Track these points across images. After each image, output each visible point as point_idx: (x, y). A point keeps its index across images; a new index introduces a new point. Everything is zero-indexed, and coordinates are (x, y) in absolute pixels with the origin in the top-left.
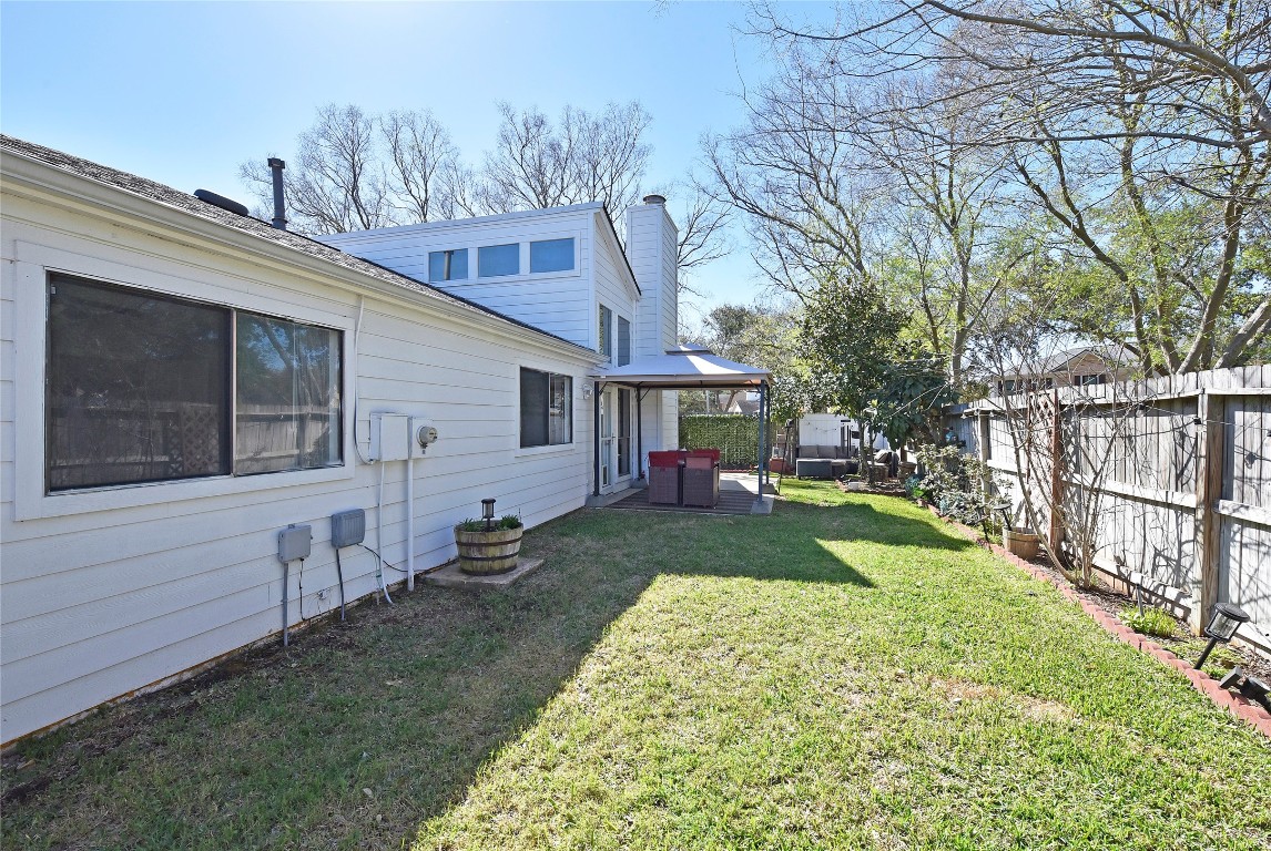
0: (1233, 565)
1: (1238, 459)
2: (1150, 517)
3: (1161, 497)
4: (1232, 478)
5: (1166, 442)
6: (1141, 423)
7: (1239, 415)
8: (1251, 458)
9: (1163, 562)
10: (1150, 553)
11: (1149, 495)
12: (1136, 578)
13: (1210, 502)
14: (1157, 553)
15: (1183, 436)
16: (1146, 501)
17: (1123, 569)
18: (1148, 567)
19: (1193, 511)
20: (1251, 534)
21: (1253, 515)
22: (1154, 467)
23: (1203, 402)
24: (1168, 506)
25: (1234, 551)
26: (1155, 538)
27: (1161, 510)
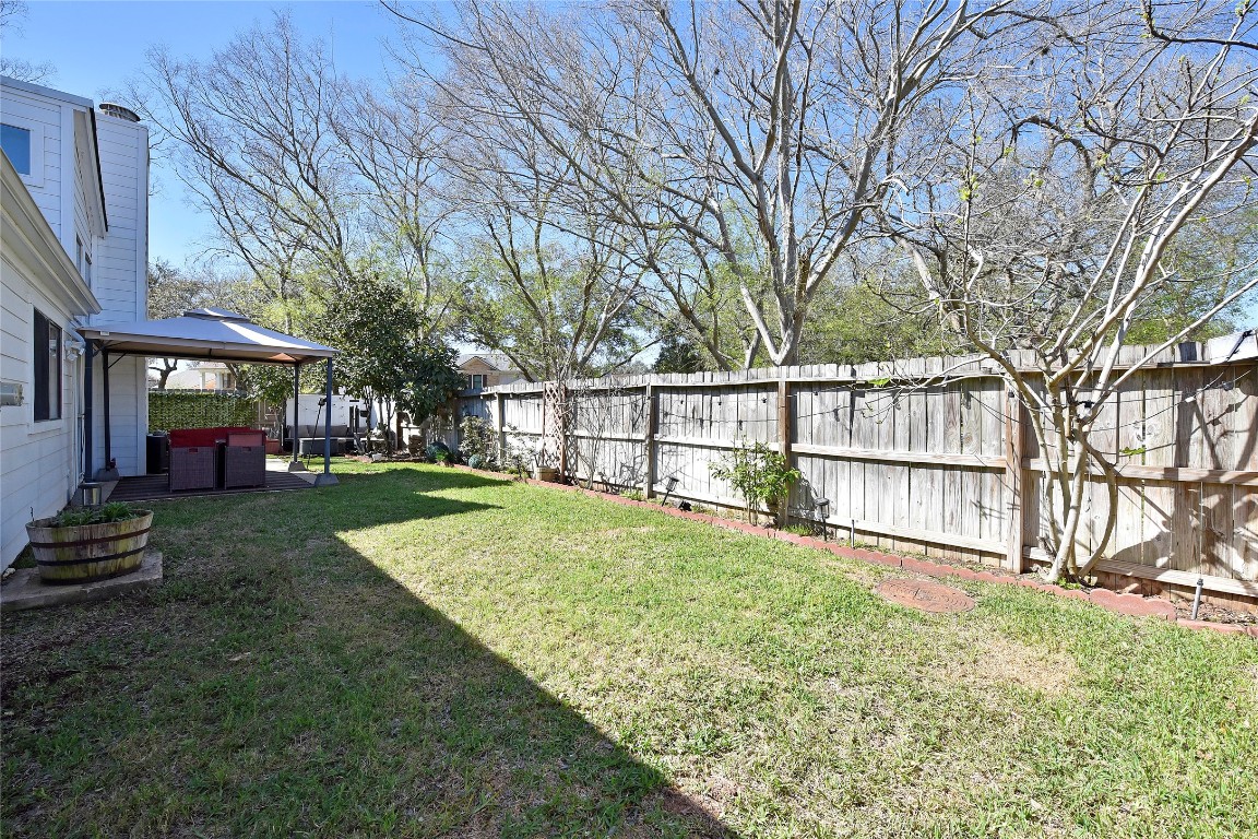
0: (659, 463)
1: (661, 415)
2: (618, 448)
3: (625, 436)
4: (659, 424)
5: (627, 410)
6: (615, 400)
7: (661, 395)
8: (666, 414)
9: (625, 469)
10: (619, 466)
11: (620, 436)
12: (612, 481)
13: (651, 436)
14: (623, 465)
15: (636, 406)
16: (617, 440)
17: (604, 478)
18: (618, 474)
19: (642, 441)
20: (666, 447)
21: (669, 439)
22: (621, 422)
23: (649, 389)
24: (628, 440)
25: (660, 457)
26: (622, 458)
27: (624, 443)
